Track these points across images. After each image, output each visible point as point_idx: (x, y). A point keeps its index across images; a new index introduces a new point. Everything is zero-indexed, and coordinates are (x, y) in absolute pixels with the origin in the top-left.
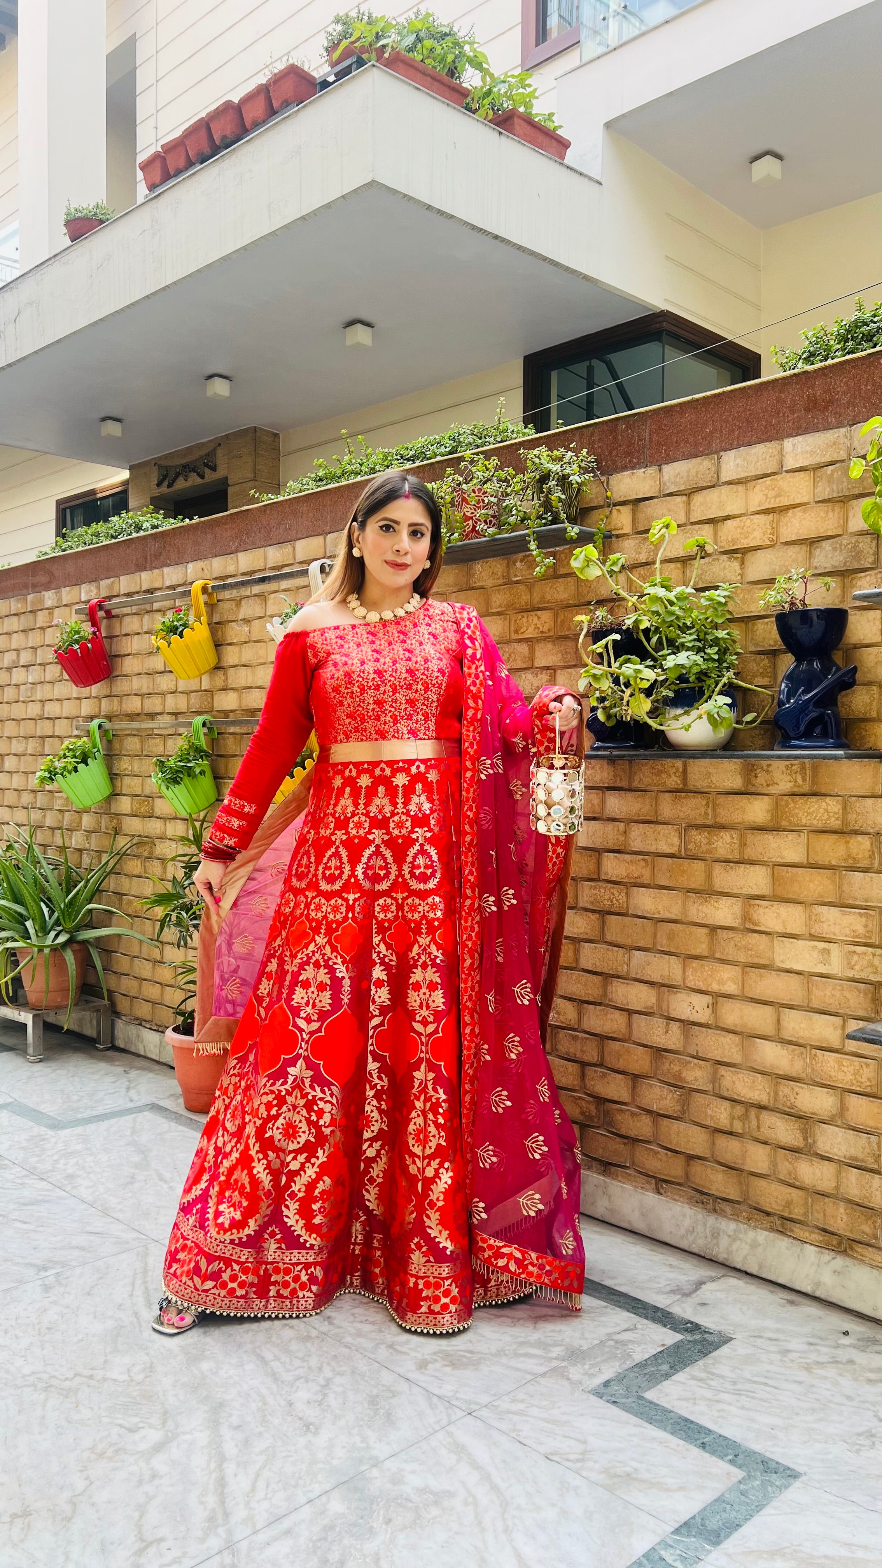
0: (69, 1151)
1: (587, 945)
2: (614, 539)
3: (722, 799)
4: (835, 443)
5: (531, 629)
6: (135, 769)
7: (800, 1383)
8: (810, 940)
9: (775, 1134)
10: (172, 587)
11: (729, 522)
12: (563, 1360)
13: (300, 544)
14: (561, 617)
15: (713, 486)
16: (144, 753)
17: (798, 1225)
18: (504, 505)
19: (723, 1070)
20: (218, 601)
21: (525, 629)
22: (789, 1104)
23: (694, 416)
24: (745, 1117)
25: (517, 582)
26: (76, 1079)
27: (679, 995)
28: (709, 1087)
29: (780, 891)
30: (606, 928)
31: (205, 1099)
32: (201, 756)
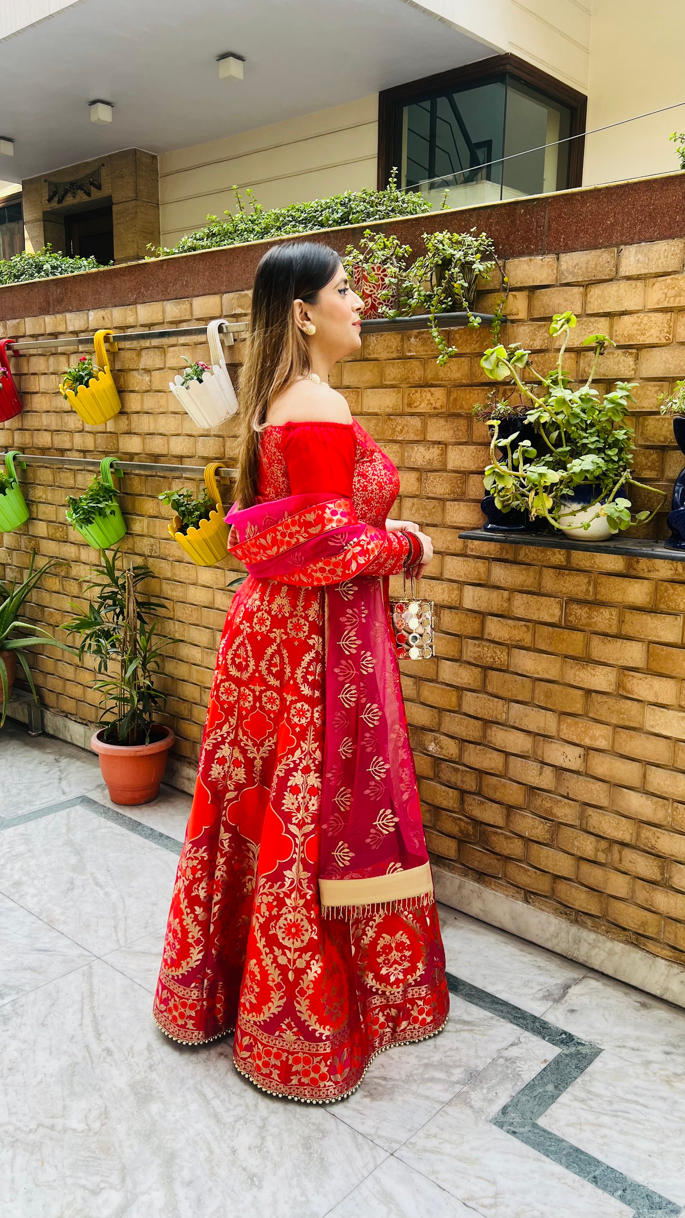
0: (14, 853)
1: (469, 693)
2: (508, 323)
3: (604, 579)
5: (423, 405)
6: (49, 498)
7: (664, 1099)
8: (680, 711)
9: (636, 868)
10: (75, 333)
11: (626, 317)
12: (464, 1084)
13: (197, 302)
14: (454, 395)
15: (611, 280)
16: (57, 484)
17: (651, 941)
18: (404, 285)
19: (590, 811)
20: (119, 349)
21: (418, 403)
22: (650, 845)
23: (594, 207)
24: (609, 850)
25: (411, 358)
26: (14, 769)
27: (553, 744)
28: (577, 823)
29: (654, 666)
30: (487, 681)
31: (128, 795)
32: (110, 496)
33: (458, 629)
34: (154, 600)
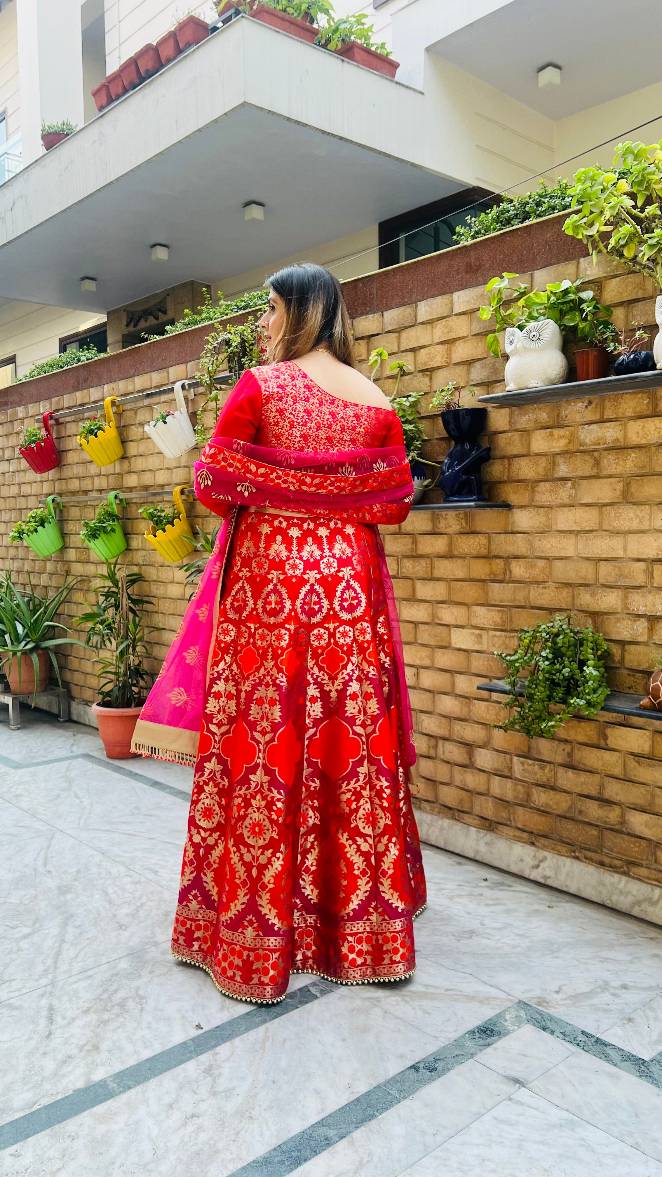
0: (22, 781)
3: (420, 538)
4: (482, 295)
6: (74, 530)
8: (471, 629)
9: (453, 756)
10: (95, 402)
11: (422, 350)
15: (413, 326)
17: (466, 815)
20: (122, 411)
22: (459, 736)
23: (401, 277)
24: (436, 745)
26: (40, 739)
29: (452, 597)
31: (118, 749)
32: (113, 519)
34: (145, 599)
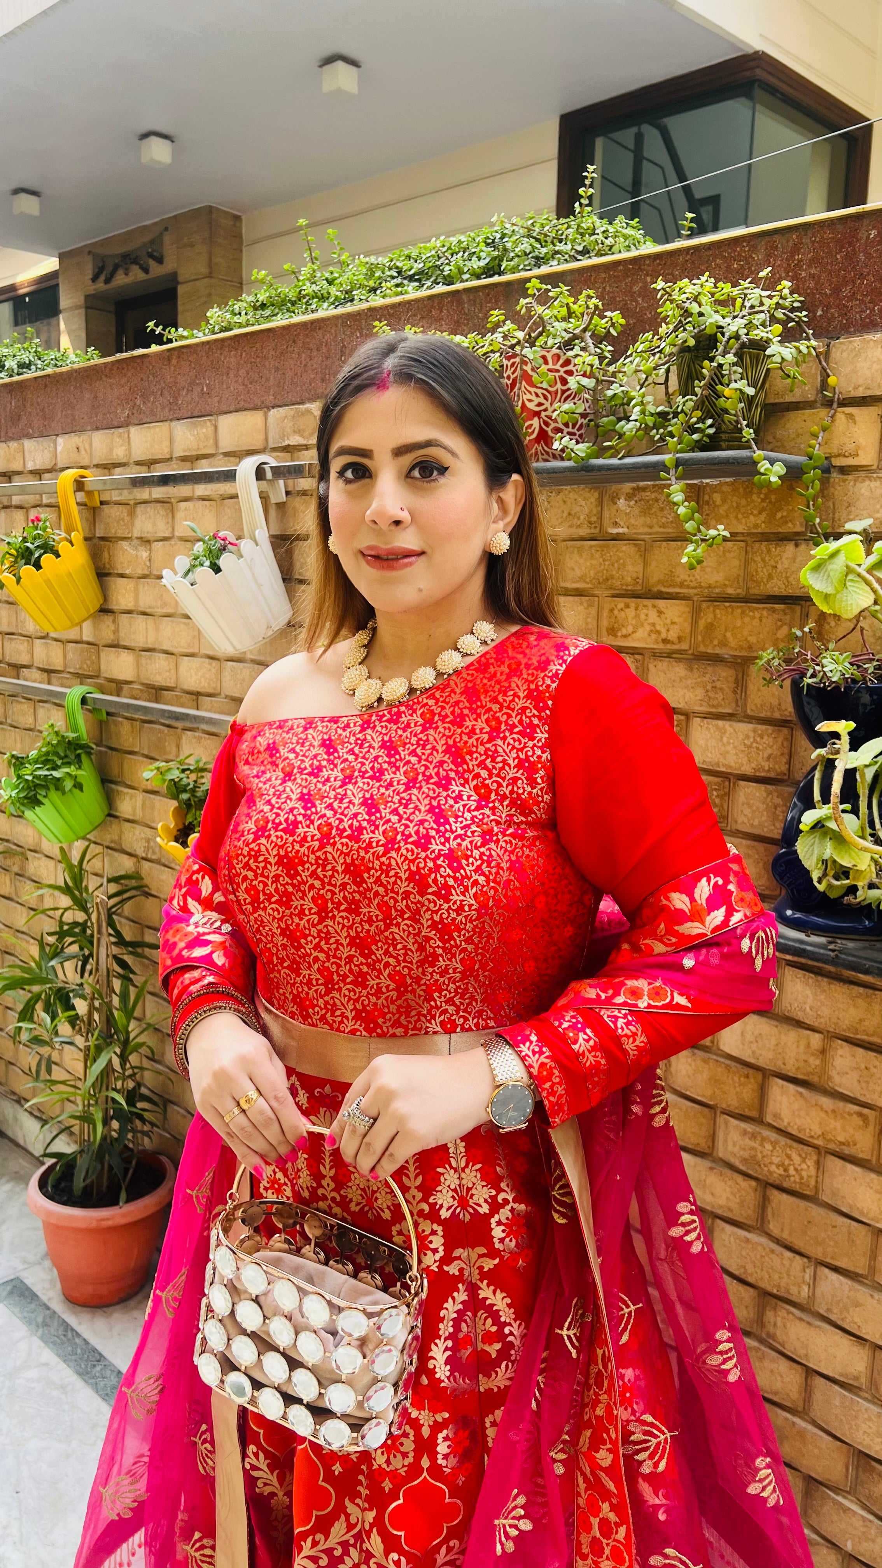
1: (729, 1228)
2: (835, 475)
5: (641, 633)
10: (37, 473)
13: (226, 422)
14: (707, 617)
18: (609, 393)
20: (102, 503)
21: (630, 629)
25: (616, 538)
30: (769, 1211)
31: (89, 1289)
32: (78, 756)
33: (709, 1092)
